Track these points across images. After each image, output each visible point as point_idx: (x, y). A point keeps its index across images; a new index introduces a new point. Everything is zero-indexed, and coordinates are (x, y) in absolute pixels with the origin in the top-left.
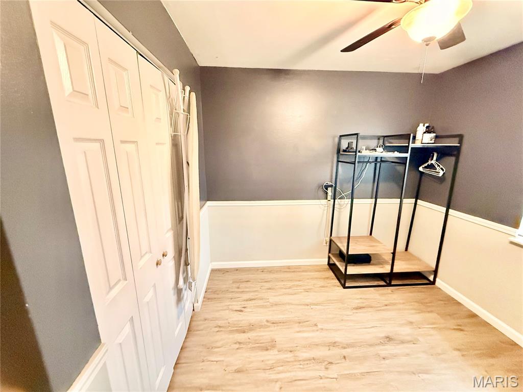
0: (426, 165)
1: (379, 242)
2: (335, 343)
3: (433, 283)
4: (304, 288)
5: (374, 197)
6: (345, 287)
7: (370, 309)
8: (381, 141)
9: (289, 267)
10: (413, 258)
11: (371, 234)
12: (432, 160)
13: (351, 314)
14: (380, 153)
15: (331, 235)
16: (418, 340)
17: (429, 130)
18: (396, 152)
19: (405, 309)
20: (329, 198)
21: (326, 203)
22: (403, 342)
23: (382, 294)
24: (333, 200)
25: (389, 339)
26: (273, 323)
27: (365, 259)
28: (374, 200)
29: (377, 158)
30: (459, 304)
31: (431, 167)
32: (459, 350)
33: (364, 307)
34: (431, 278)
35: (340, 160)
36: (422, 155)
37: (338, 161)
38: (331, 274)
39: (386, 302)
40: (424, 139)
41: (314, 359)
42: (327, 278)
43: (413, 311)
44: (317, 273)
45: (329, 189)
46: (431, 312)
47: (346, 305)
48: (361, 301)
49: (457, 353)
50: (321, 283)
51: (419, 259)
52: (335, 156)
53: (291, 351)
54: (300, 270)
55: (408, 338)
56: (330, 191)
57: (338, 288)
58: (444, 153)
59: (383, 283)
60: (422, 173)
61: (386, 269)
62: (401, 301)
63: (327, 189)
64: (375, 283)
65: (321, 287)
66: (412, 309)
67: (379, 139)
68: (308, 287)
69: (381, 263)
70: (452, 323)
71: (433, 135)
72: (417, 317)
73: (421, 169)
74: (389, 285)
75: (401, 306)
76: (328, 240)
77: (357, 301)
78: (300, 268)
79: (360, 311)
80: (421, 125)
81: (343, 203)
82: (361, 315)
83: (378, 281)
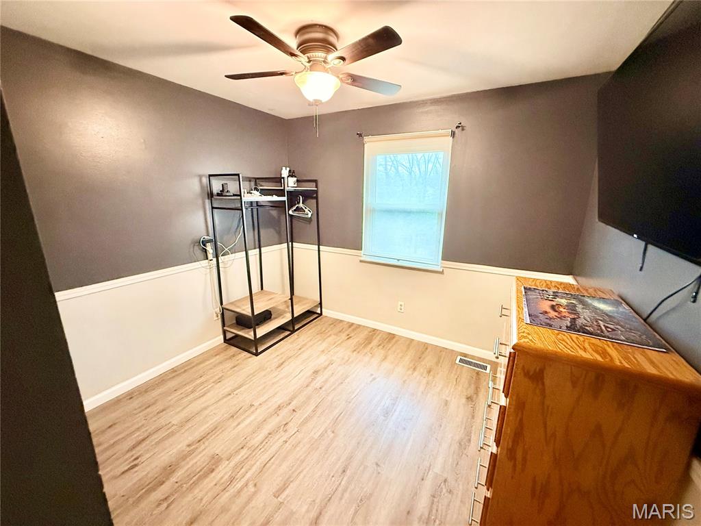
0: (295, 208)
1: (274, 293)
2: (279, 406)
3: (321, 314)
4: (212, 381)
5: (257, 246)
6: (257, 354)
7: (289, 361)
8: (253, 183)
9: (173, 370)
10: (302, 299)
11: (262, 289)
12: (299, 203)
13: (277, 373)
14: (256, 197)
15: (222, 304)
16: (333, 360)
17: (291, 174)
18: (274, 196)
19: (314, 344)
20: (210, 256)
21: (207, 265)
22: (325, 368)
23: (292, 343)
24: (215, 259)
25: (316, 372)
26: (199, 441)
27: (266, 316)
28: (258, 250)
29: (251, 202)
30: (341, 321)
31: (298, 209)
32: (355, 350)
33: (284, 362)
34: (319, 311)
35: (214, 206)
36: (293, 196)
37: (213, 208)
38: (234, 349)
39: (299, 347)
40: (291, 184)
41: (270, 434)
42: (234, 356)
43: (320, 342)
44: (218, 357)
45: (209, 245)
46: (330, 335)
47: (268, 369)
48: (279, 358)
49: (355, 353)
50: (228, 365)
51: (307, 299)
52: (207, 202)
53: (242, 448)
54: (193, 365)
55: (327, 363)
56: (210, 248)
57: (250, 359)
58: (309, 196)
59: (287, 333)
60: (291, 216)
61: (288, 317)
62: (309, 339)
63: (205, 245)
64: (282, 336)
65: (231, 368)
66: (318, 341)
67: (250, 181)
68: (217, 377)
69: (281, 314)
70: (344, 336)
71: (295, 179)
72: (324, 345)
73: (291, 212)
74: (293, 331)
75: (311, 343)
76: (218, 310)
77: (276, 360)
78: (193, 363)
79: (283, 366)
80: (284, 168)
81: (227, 259)
82: (287, 369)
83: (283, 332)
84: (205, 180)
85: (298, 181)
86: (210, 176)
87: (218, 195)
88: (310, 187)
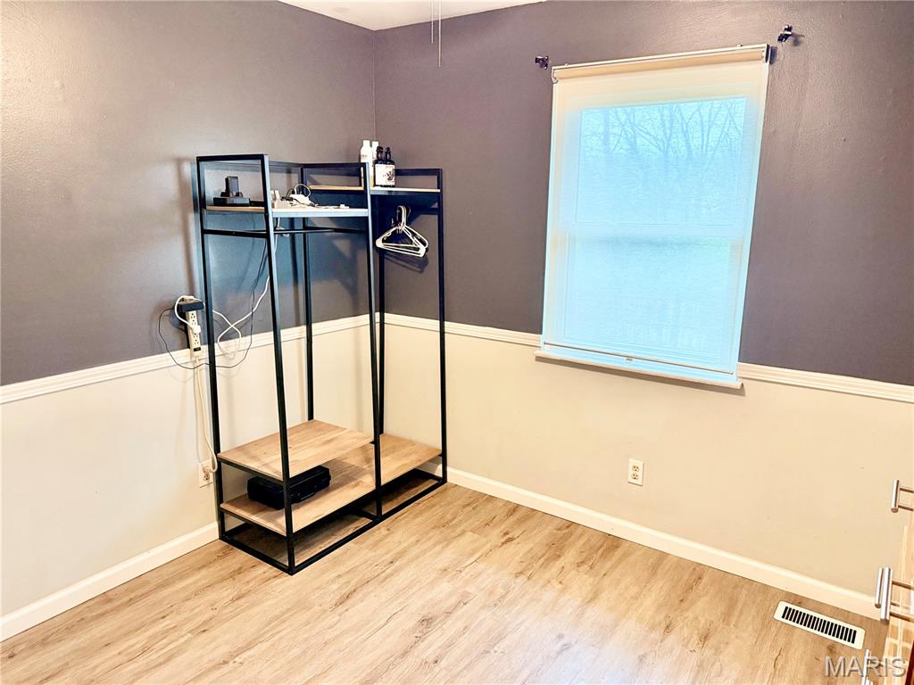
0: (388, 234)
1: (337, 427)
3: (443, 480)
4: (190, 626)
5: (303, 318)
6: (291, 570)
7: (370, 588)
8: (295, 178)
9: (106, 598)
10: (401, 442)
11: (311, 416)
12: (398, 222)
13: (337, 618)
14: (302, 207)
15: (217, 449)
16: (466, 594)
17: (383, 157)
18: (342, 206)
19: (425, 552)
20: (195, 341)
21: (188, 359)
22: (449, 613)
23: (375, 544)
24: (205, 348)
25: (427, 622)
27: (317, 480)
28: (304, 328)
29: (292, 220)
30: (491, 498)
31: (398, 238)
32: (521, 573)
33: (355, 591)
34: (438, 472)
35: (209, 227)
36: (386, 208)
37: (204, 232)
38: (241, 557)
39: (388, 557)
40: (381, 178)
42: (239, 571)
43: (438, 548)
44: (204, 572)
45: (192, 315)
46: (463, 532)
47: (317, 608)
48: (342, 581)
49: (522, 578)
50: (226, 592)
51: (412, 443)
52: (193, 218)
54: (147, 589)
55: (453, 600)
56: (194, 323)
57: (278, 581)
58: (423, 206)
59: (365, 522)
60: (381, 252)
61: (366, 485)
62: (413, 539)
63: (183, 315)
64: (351, 529)
65: (232, 601)
66: (435, 545)
67: (289, 172)
68: (199, 620)
69: (350, 477)
70: (495, 535)
71: (390, 168)
72: (448, 556)
73: (379, 243)
74: (378, 519)
75: (415, 551)
76: (209, 462)
77: (335, 586)
78: (147, 583)
79: (350, 602)
80: (366, 143)
81: (233, 349)
82: (360, 609)
83: (353, 521)
84: (189, 170)
85: (398, 173)
86: (200, 159)
87: (217, 202)
88: (426, 186)
